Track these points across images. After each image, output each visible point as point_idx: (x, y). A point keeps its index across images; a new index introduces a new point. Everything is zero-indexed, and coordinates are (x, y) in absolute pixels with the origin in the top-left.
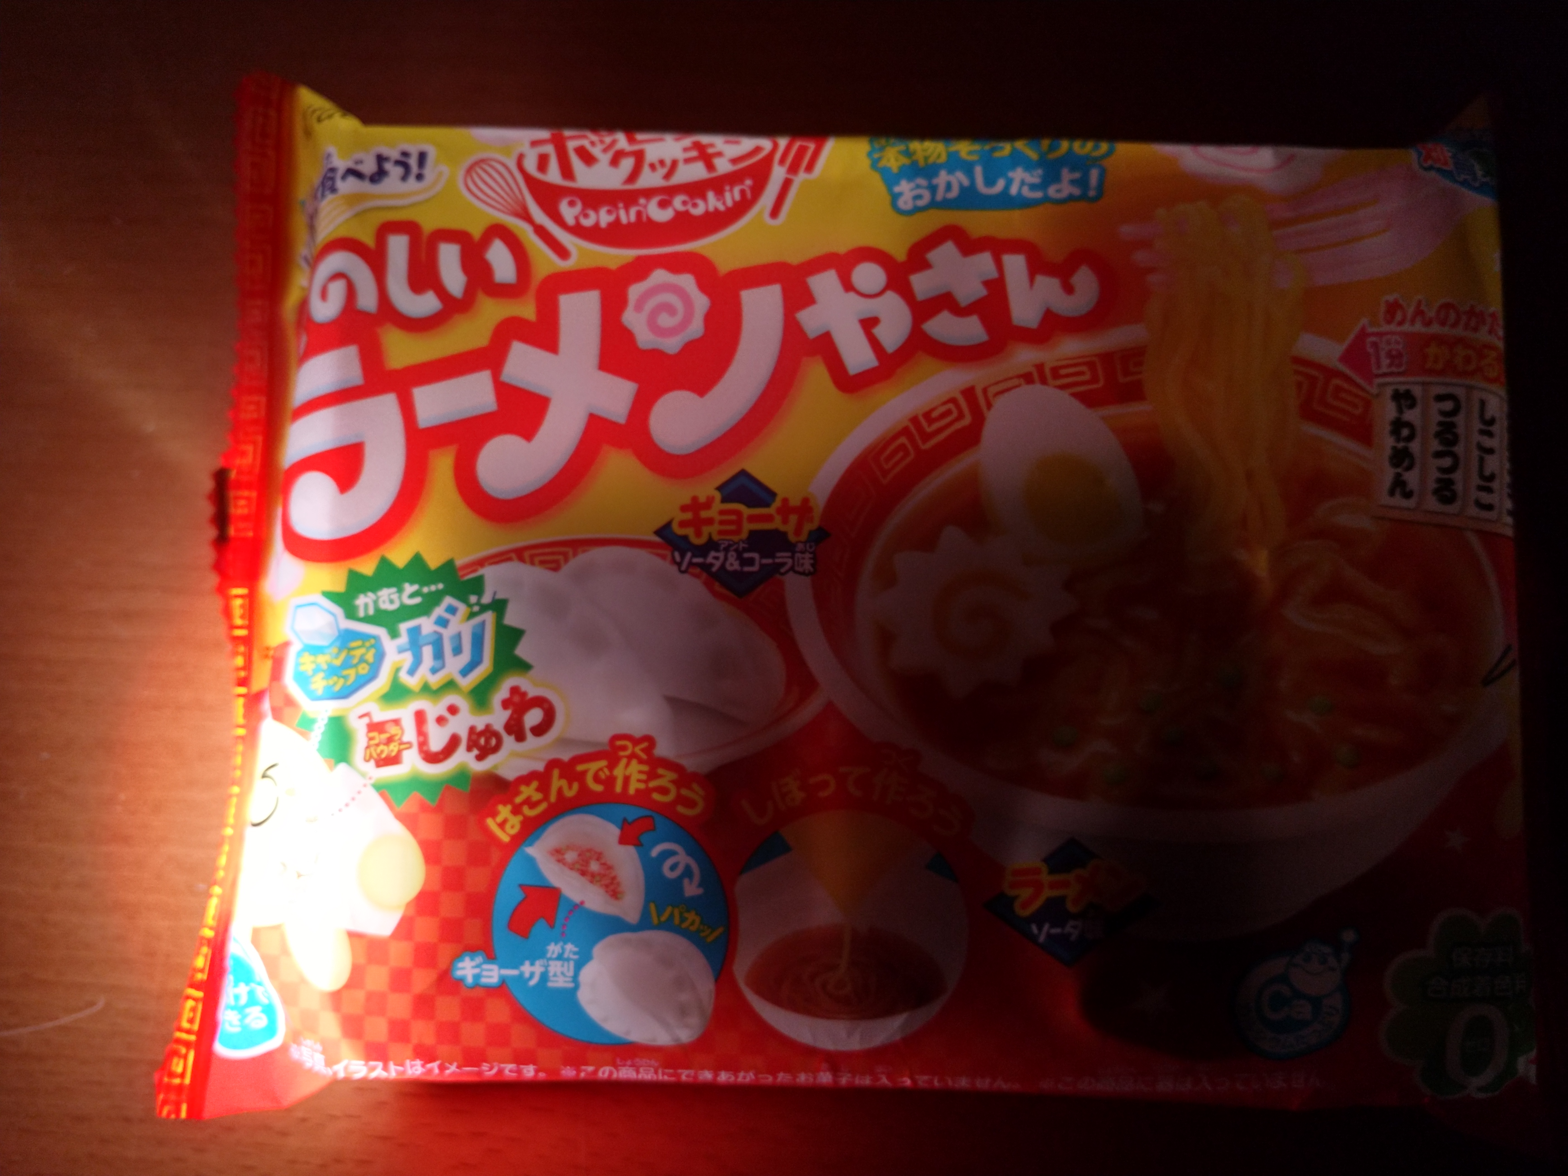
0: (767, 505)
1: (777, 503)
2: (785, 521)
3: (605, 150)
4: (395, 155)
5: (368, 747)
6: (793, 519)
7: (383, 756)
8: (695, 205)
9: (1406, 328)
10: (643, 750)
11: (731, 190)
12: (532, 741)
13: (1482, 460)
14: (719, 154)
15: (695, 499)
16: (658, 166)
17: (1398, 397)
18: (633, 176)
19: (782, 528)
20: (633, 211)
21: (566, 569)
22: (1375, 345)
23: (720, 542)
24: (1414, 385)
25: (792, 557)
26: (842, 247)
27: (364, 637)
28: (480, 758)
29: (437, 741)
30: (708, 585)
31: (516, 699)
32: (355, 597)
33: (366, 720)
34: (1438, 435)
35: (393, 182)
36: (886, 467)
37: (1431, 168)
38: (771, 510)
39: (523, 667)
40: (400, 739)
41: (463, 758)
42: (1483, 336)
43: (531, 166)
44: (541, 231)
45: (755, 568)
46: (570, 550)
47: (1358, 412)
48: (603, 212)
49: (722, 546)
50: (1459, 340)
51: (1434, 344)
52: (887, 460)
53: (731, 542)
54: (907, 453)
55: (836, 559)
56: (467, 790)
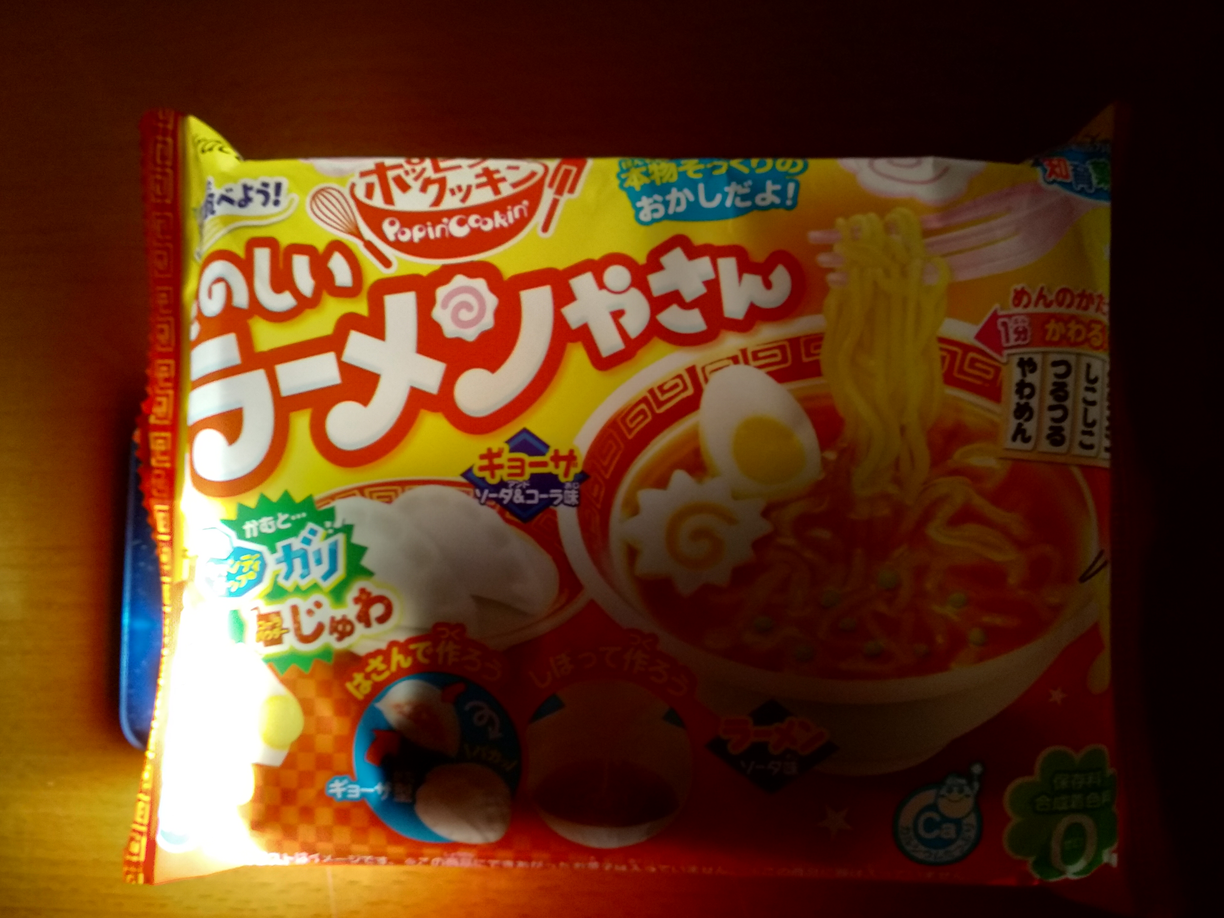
0: (543, 455)
1: (550, 453)
2: (557, 466)
3: (416, 179)
4: (257, 185)
5: (258, 632)
6: (563, 464)
7: (270, 638)
8: (485, 223)
9: (1031, 309)
10: (457, 634)
11: (512, 210)
12: (376, 628)
13: (1086, 411)
14: (503, 180)
15: (489, 450)
16: (456, 190)
17: (1022, 364)
18: (438, 201)
19: (555, 471)
20: (439, 228)
21: (397, 502)
22: (1005, 324)
23: (509, 482)
24: (1035, 353)
25: (562, 493)
26: (597, 255)
27: (253, 552)
28: (339, 639)
29: (308, 627)
30: (501, 514)
31: (364, 597)
32: (243, 523)
33: (256, 613)
34: (1052, 393)
35: (256, 205)
36: (632, 426)
37: (1054, 182)
38: (546, 458)
39: (368, 573)
40: (281, 626)
41: (327, 640)
42: (1091, 313)
43: (360, 193)
44: (369, 246)
45: (535, 501)
46: (399, 488)
47: (989, 377)
48: (416, 228)
49: (511, 485)
50: (1073, 317)
51: (1053, 321)
52: (632, 421)
53: (517, 483)
54: (646, 417)
55: (595, 494)
56: (331, 662)
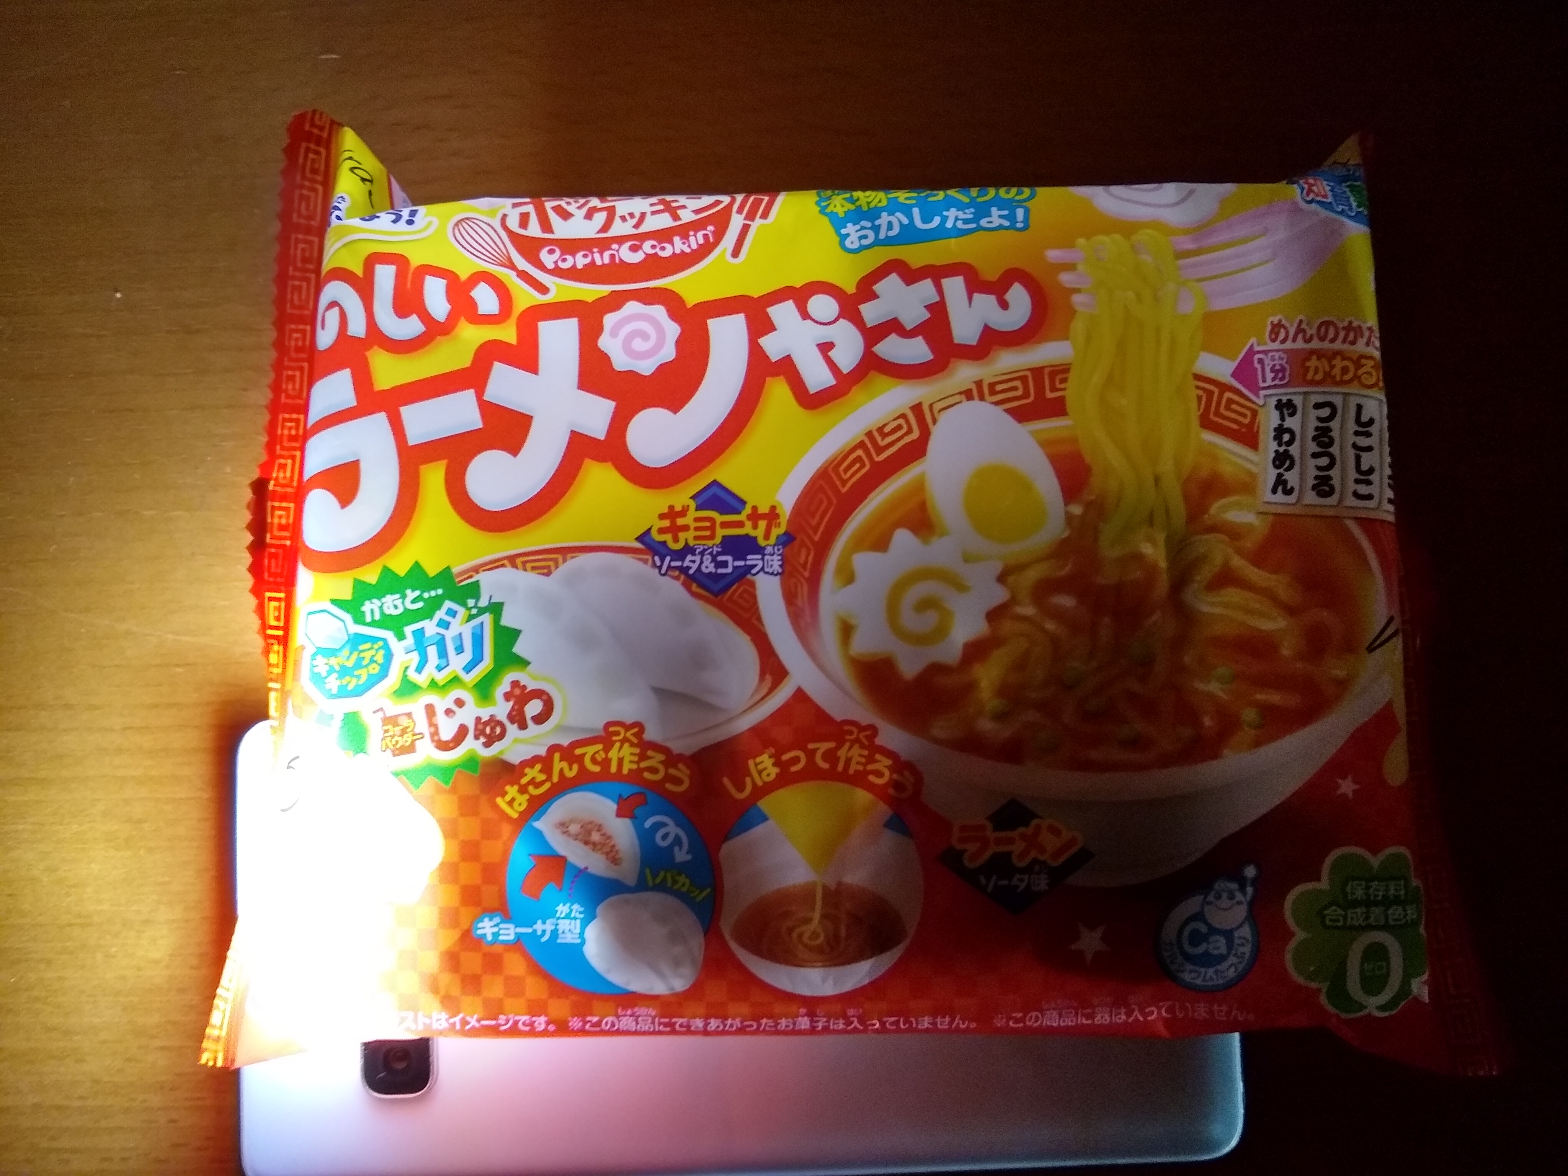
0: (739, 513)
1: (748, 510)
2: (755, 527)
3: (580, 208)
5: (382, 739)
6: (762, 524)
7: (398, 746)
8: (663, 249)
9: (1289, 345)
10: (633, 734)
11: (695, 236)
12: (533, 729)
13: (1358, 458)
14: (683, 208)
15: (671, 508)
16: (628, 217)
18: (606, 226)
19: (753, 533)
20: (607, 254)
21: (558, 574)
22: (1261, 361)
23: (696, 547)
24: (1295, 395)
25: (763, 559)
26: (798, 281)
27: (374, 640)
28: (487, 745)
29: (447, 732)
30: (686, 586)
31: (517, 692)
32: (361, 604)
33: (380, 715)
34: (1315, 438)
35: (384, 223)
36: (844, 477)
37: (1312, 201)
38: (742, 517)
39: (522, 662)
40: (413, 731)
41: (472, 745)
42: (1360, 348)
43: (513, 224)
44: (523, 275)
45: (729, 570)
46: (560, 556)
47: (1247, 421)
48: (580, 255)
49: (698, 551)
50: (1337, 353)
51: (1314, 358)
52: (846, 470)
53: (706, 547)
54: (863, 465)
55: (802, 559)
56: (477, 774)
